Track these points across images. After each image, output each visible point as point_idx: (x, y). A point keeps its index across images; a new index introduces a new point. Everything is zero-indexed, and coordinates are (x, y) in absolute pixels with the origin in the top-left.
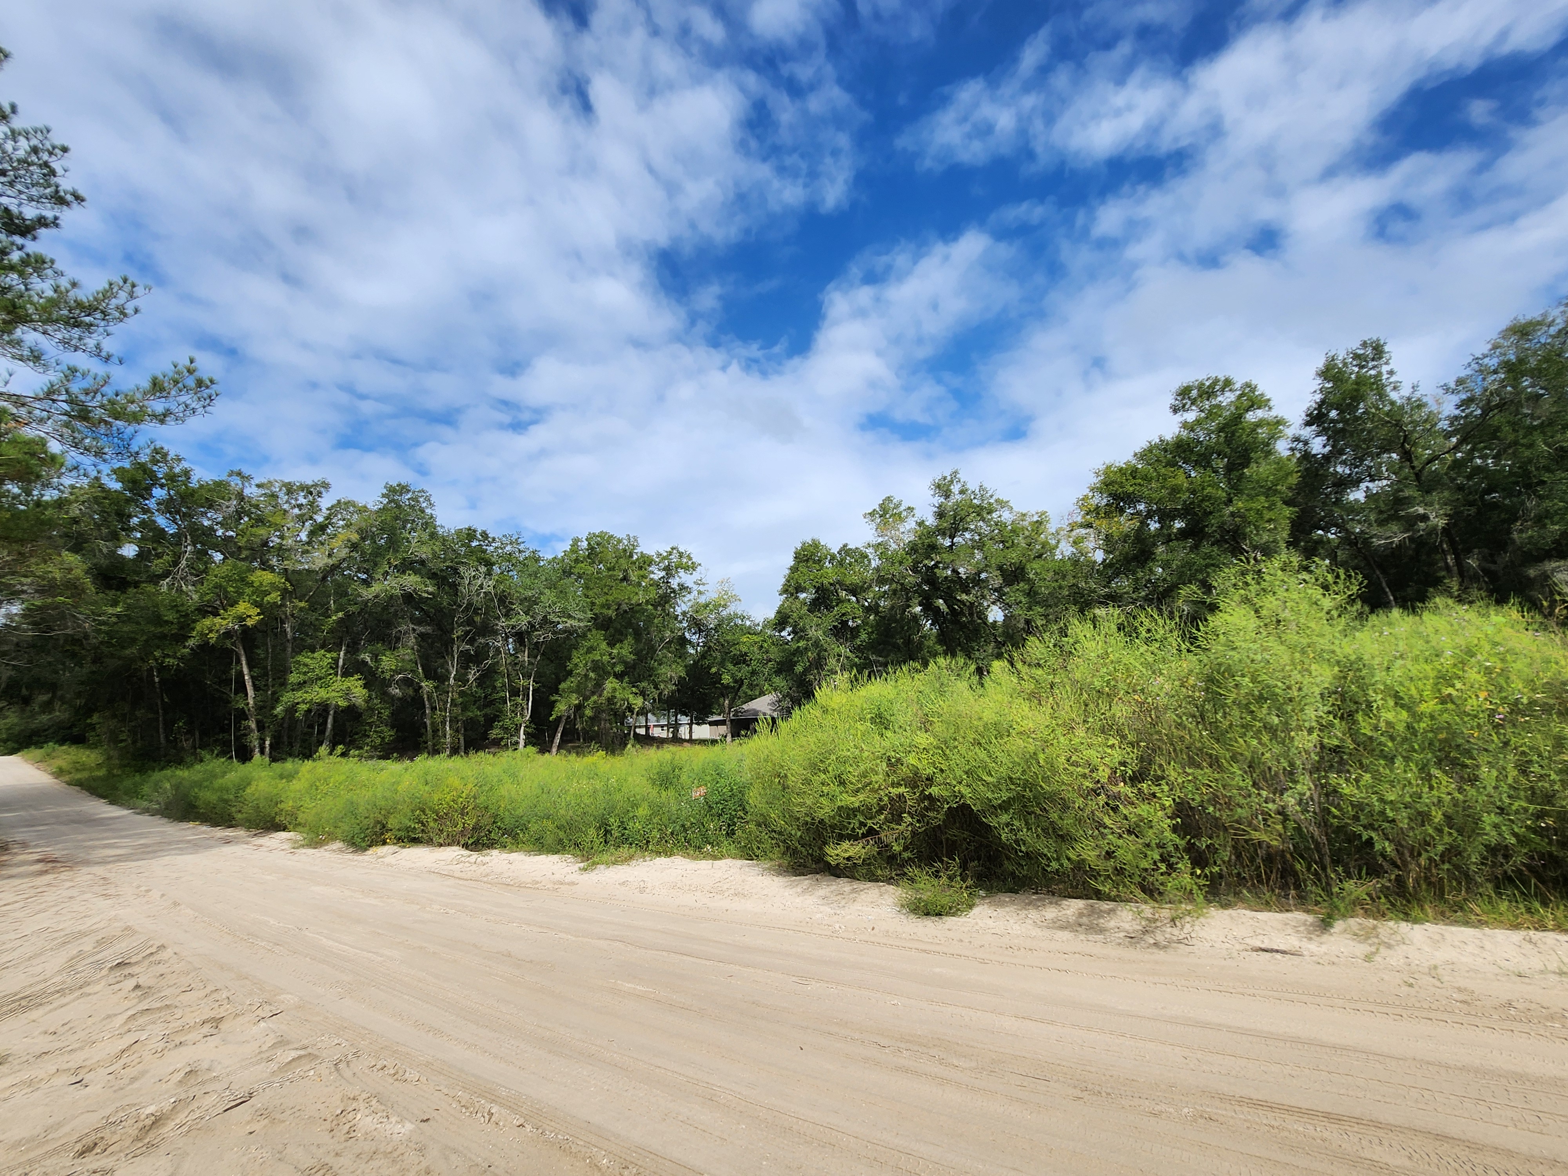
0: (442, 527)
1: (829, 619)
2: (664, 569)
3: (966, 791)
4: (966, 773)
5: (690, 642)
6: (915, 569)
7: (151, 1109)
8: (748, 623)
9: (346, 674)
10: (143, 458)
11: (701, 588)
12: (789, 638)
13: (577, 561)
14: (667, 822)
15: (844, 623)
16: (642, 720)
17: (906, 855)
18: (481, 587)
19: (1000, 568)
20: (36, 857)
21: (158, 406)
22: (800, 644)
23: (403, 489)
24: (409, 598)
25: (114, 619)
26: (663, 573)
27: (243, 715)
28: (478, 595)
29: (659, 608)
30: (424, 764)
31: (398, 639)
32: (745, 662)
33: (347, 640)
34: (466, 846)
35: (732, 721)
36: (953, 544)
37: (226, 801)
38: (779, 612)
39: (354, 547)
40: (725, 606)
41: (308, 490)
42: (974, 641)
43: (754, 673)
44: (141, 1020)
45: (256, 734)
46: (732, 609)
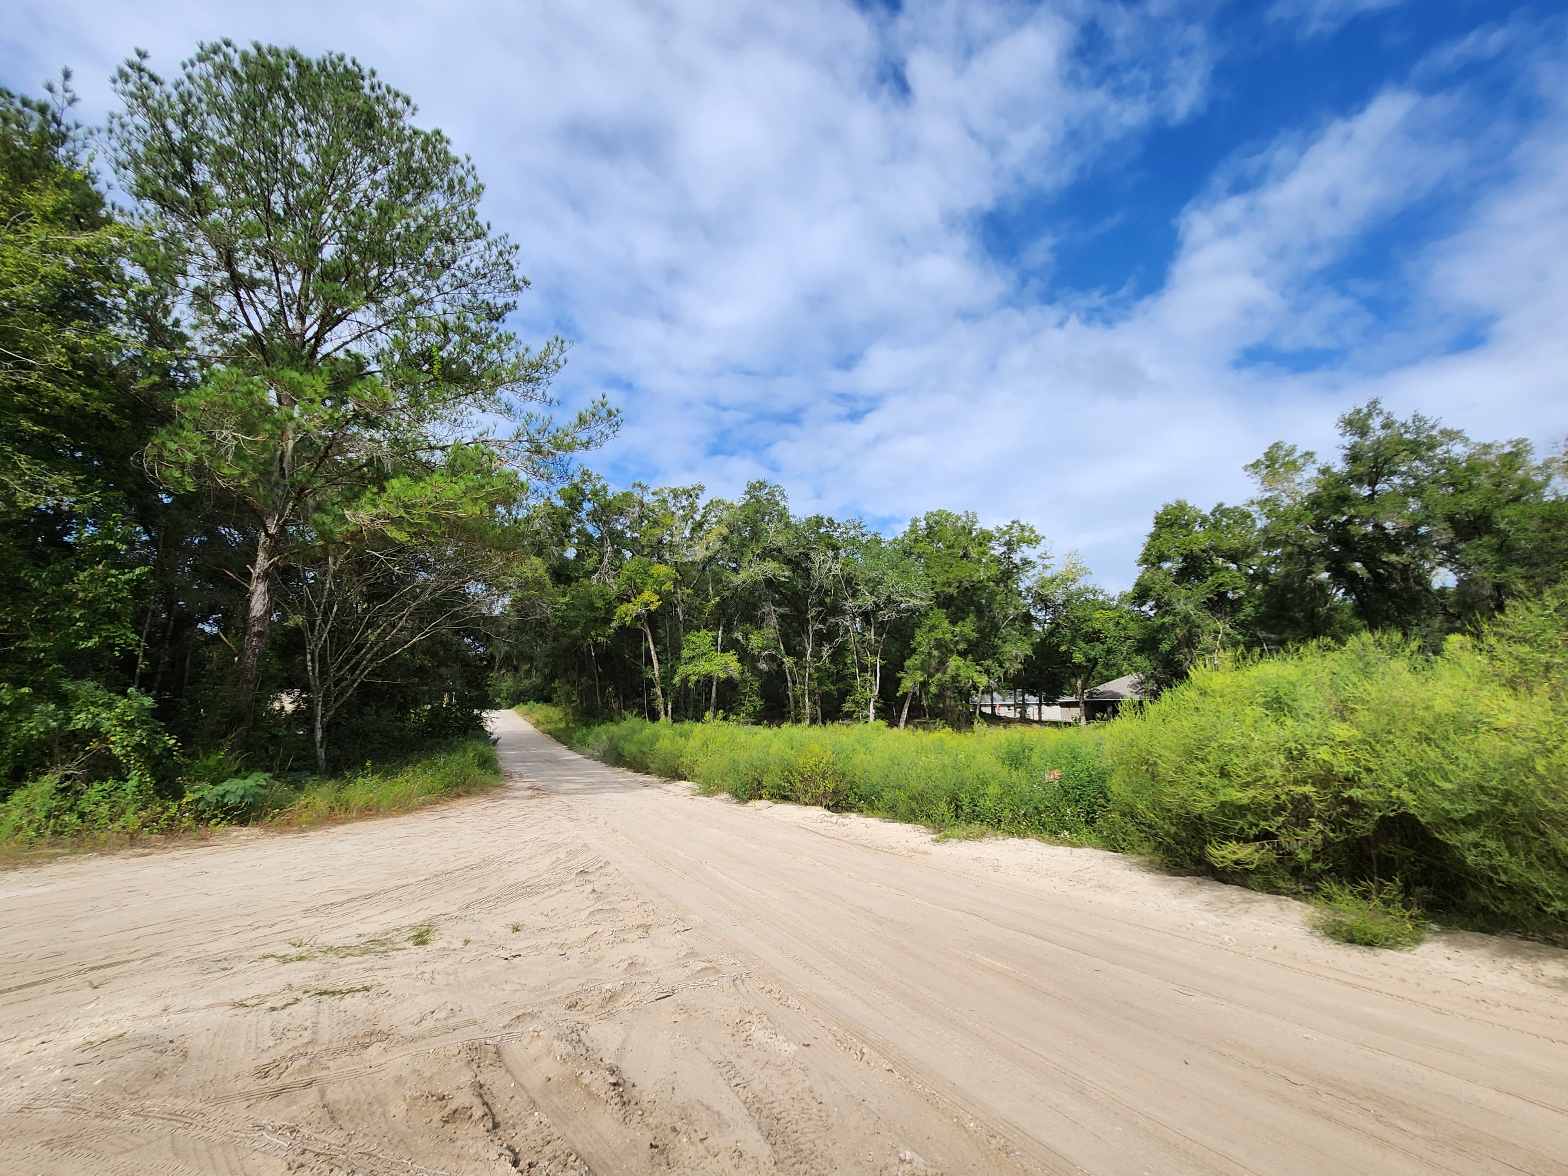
0: (794, 517)
1: (1203, 591)
2: (1005, 544)
3: (1406, 796)
4: (1407, 774)
5: (1036, 619)
6: (1318, 527)
7: (608, 986)
8: (1101, 598)
9: (724, 651)
10: (577, 480)
11: (1047, 562)
12: (1152, 613)
13: (916, 541)
14: (1019, 803)
15: (1222, 596)
16: (987, 699)
17: (1316, 866)
18: (830, 570)
19: (1450, 519)
20: (528, 785)
21: (583, 436)
22: (1165, 620)
23: (762, 485)
24: (770, 583)
25: (564, 607)
26: (1004, 549)
27: (651, 684)
28: (827, 578)
29: (1002, 585)
30: (788, 730)
31: (763, 620)
32: (1098, 639)
33: (724, 621)
34: (828, 807)
35: (1085, 703)
36: (1374, 493)
37: (644, 753)
38: (1138, 584)
39: (725, 540)
40: (1074, 580)
41: (688, 493)
42: (1410, 613)
43: (1109, 651)
44: (598, 917)
45: (661, 700)
46: (1081, 583)
